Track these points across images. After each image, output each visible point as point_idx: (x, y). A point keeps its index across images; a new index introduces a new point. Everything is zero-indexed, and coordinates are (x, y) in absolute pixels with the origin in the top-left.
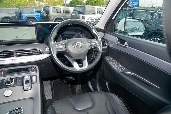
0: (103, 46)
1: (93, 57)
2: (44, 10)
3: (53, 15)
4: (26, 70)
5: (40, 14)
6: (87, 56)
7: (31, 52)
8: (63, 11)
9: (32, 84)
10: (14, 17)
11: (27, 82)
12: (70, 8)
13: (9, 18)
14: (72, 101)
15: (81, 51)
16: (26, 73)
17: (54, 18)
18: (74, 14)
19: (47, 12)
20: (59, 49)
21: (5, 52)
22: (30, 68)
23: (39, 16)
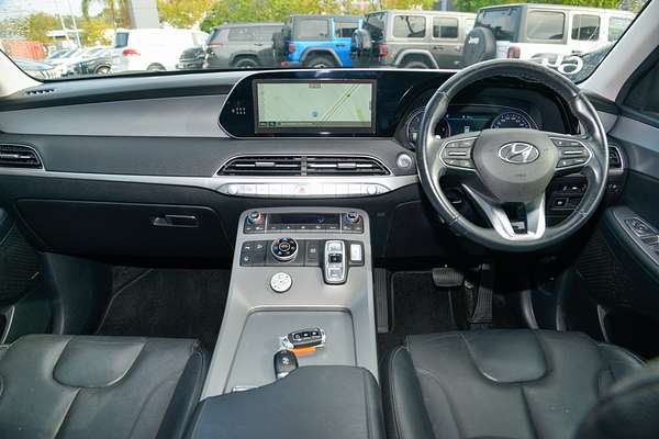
0: (611, 166)
1: (560, 203)
2: (365, 25)
3: (396, 42)
4: (332, 220)
5: (349, 42)
6: (544, 195)
7: (353, 165)
8: (435, 27)
9: (348, 266)
10: (267, 53)
11: (336, 259)
12: (459, 18)
13: (250, 56)
14: (469, 347)
15: (525, 176)
16: (333, 229)
17: (399, 53)
18: (475, 41)
19: (377, 34)
20: (452, 162)
21: (283, 158)
22: (343, 215)
23: (348, 48)
